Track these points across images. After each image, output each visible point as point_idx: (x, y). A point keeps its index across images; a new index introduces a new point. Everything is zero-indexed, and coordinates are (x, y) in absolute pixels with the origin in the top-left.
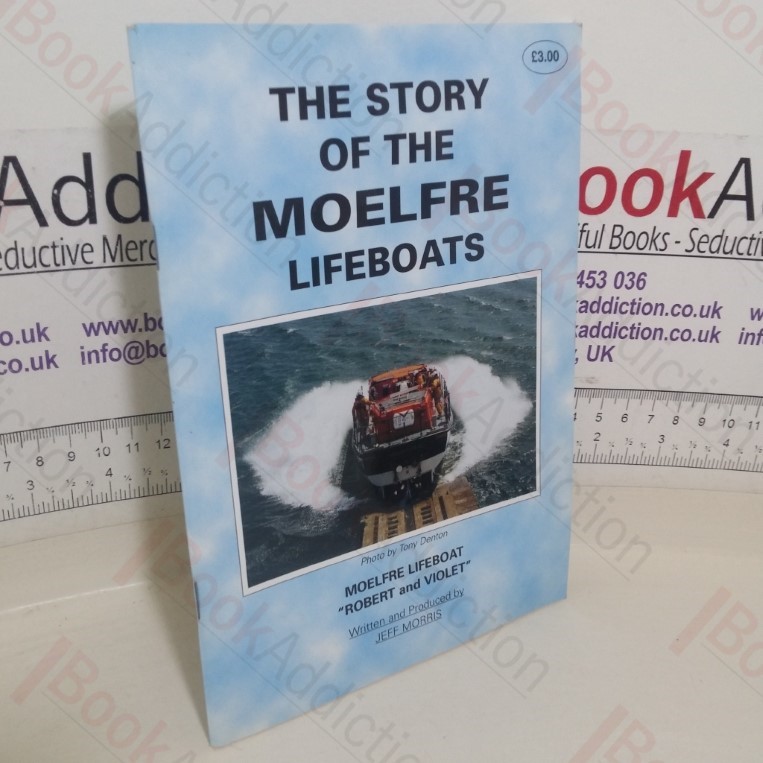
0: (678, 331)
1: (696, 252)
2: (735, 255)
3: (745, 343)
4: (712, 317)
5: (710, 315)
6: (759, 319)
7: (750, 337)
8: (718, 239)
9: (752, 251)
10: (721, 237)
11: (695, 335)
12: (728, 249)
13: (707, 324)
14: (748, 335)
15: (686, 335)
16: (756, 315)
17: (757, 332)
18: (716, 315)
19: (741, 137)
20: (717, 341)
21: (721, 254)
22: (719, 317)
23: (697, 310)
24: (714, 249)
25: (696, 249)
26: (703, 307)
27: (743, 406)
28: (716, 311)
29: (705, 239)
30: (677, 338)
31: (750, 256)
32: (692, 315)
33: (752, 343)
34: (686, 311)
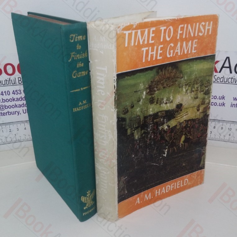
0: (213, 103)
1: (216, 82)
2: (227, 82)
3: (232, 107)
5: (222, 99)
6: (236, 100)
7: (234, 105)
9: (232, 82)
10: (223, 78)
11: (218, 104)
13: (221, 101)
14: (233, 105)
15: (215, 104)
16: (235, 99)
17: (236, 104)
19: (226, 52)
20: (224, 106)
21: (223, 82)
23: (218, 97)
24: (221, 81)
26: (219, 97)
27: (233, 125)
28: (223, 98)
29: (218, 78)
30: (213, 105)
31: (232, 83)
32: (217, 99)
33: (235, 107)
34: (215, 97)
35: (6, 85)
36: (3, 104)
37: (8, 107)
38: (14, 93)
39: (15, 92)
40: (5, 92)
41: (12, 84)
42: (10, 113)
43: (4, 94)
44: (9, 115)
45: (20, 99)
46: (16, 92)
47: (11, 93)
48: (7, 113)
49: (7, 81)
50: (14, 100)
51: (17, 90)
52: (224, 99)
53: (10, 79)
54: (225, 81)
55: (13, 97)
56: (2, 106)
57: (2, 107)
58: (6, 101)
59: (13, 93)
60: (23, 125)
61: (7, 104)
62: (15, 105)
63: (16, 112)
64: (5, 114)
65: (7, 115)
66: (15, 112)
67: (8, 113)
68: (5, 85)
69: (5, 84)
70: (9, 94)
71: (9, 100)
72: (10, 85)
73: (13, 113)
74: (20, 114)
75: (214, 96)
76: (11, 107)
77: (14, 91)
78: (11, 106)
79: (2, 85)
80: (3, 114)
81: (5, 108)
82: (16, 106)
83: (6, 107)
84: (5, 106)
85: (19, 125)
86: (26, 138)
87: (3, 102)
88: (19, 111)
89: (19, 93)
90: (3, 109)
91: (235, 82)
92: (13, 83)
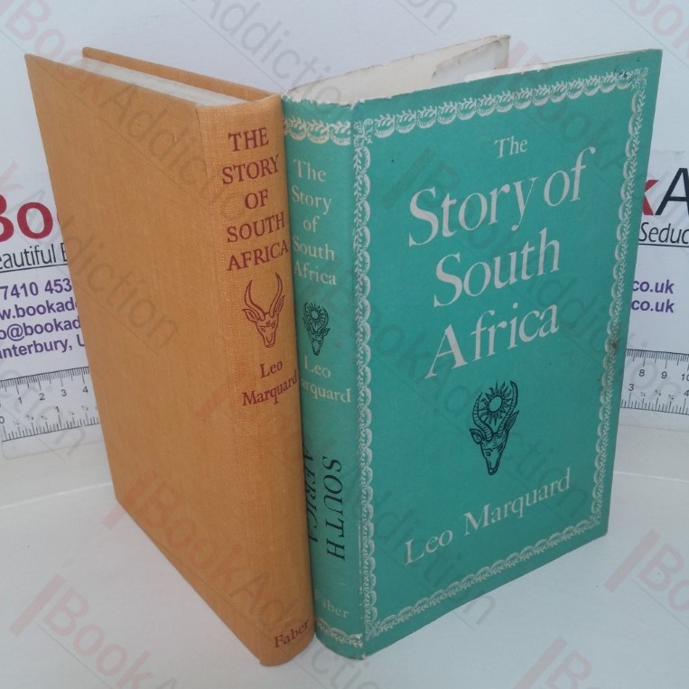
1: (647, 241)
2: (681, 243)
4: (666, 292)
8: (666, 232)
10: (668, 229)
11: (653, 306)
12: (675, 239)
18: (669, 291)
20: (672, 311)
21: (669, 243)
22: (672, 293)
23: (652, 287)
25: (648, 238)
28: (669, 288)
29: (654, 231)
34: (645, 287)
35: (26, 266)
36: (20, 321)
37: (34, 330)
38: (49, 289)
39: (53, 287)
40: (24, 286)
41: (42, 264)
42: (39, 348)
43: (21, 291)
44: (37, 351)
45: (70, 306)
46: (56, 285)
47: (42, 289)
48: (33, 349)
49: (29, 255)
50: (50, 308)
51: (59, 280)
53: (38, 249)
55: (47, 302)
56: (16, 327)
57: (17, 329)
58: (26, 312)
59: (46, 290)
60: (78, 378)
61: (30, 321)
62: (53, 324)
63: (59, 344)
64: (25, 349)
65: (30, 353)
66: (55, 343)
67: (36, 346)
68: (22, 267)
69: (23, 264)
70: (35, 292)
71: (36, 310)
72: (36, 265)
73: (49, 348)
74: (68, 348)
76: (44, 328)
77: (49, 283)
78: (43, 326)
79: (15, 267)
80: (20, 351)
81: (24, 334)
82: (58, 326)
83: (29, 331)
84: (26, 328)
85: (67, 380)
86: (90, 417)
87: (19, 316)
88: (66, 341)
89: (66, 290)
90: (18, 335)
92: (47, 259)
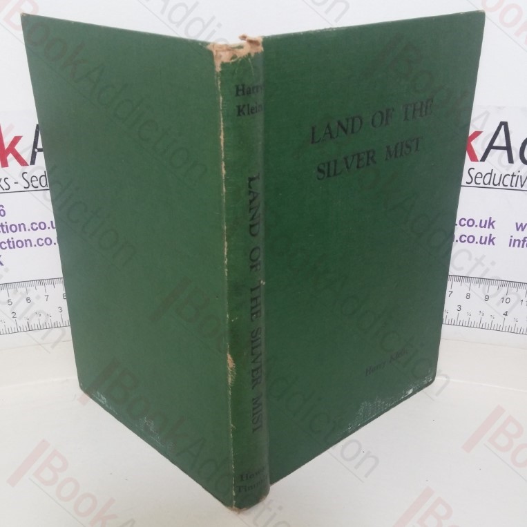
0: (465, 236)
3: (514, 246)
5: (487, 226)
6: (523, 230)
7: (517, 243)
9: (514, 184)
13: (486, 232)
14: (515, 241)
15: (471, 239)
16: (520, 227)
17: (521, 239)
19: (499, 108)
24: (486, 182)
26: (481, 220)
27: (515, 289)
30: (465, 241)
31: (512, 188)
32: (474, 226)
33: (519, 246)
52: (493, 228)
54: (496, 183)
75: (467, 220)
91: (522, 186)
